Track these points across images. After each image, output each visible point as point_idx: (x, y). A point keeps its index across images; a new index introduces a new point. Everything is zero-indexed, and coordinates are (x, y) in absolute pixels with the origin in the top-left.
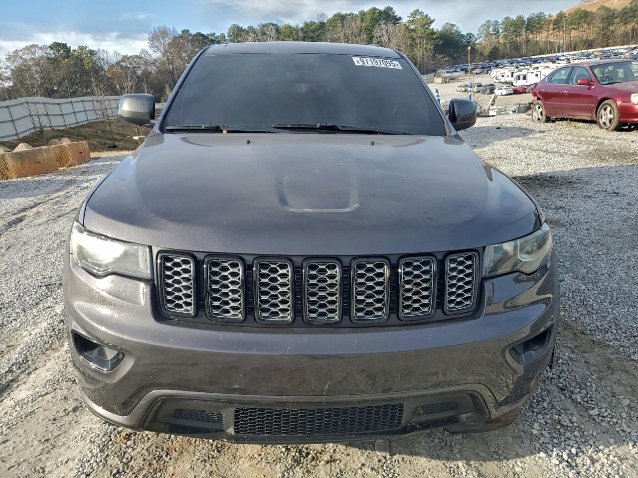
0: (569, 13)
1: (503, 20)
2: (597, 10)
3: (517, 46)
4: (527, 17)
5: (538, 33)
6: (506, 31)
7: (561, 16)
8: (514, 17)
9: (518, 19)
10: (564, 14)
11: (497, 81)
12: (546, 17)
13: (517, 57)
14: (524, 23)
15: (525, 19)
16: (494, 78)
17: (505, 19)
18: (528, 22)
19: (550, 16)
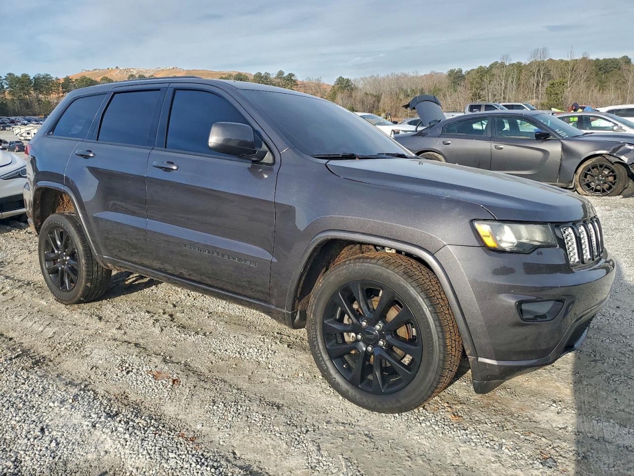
0: (75, 79)
1: (6, 75)
2: (101, 80)
3: (28, 104)
4: (34, 76)
5: (48, 94)
6: (12, 87)
7: (68, 80)
8: (18, 74)
9: (24, 77)
10: (70, 79)
11: (22, 138)
12: (53, 79)
13: (30, 115)
14: (32, 83)
15: (32, 78)
16: (18, 135)
17: (8, 74)
18: (35, 82)
19: (57, 79)
